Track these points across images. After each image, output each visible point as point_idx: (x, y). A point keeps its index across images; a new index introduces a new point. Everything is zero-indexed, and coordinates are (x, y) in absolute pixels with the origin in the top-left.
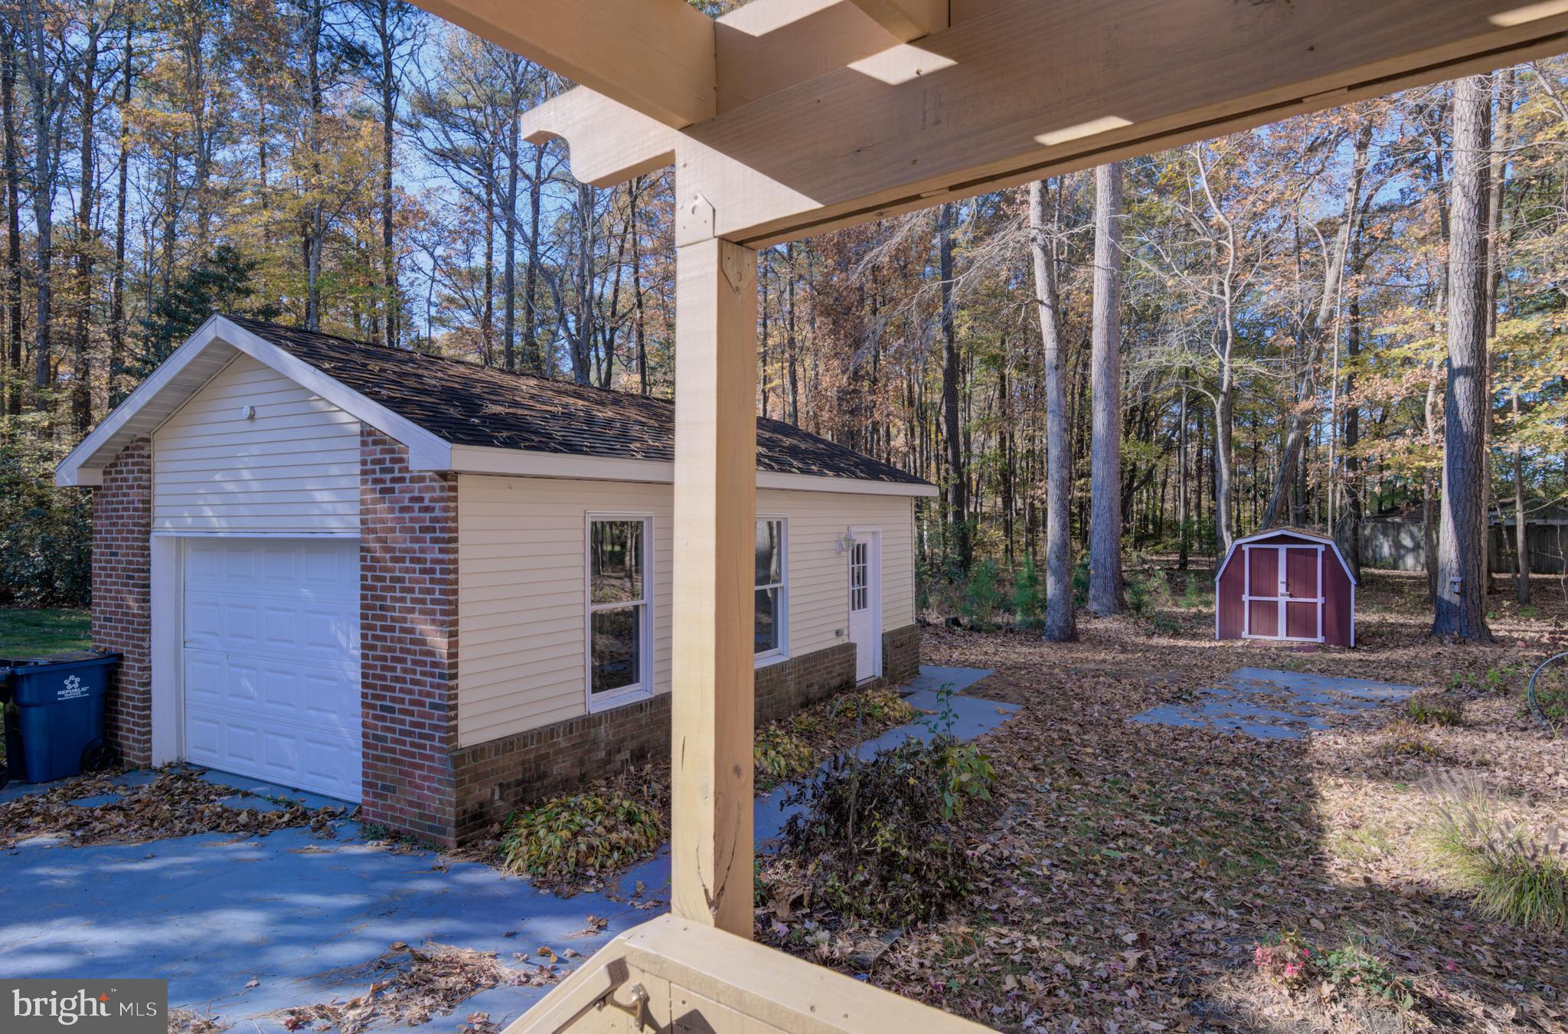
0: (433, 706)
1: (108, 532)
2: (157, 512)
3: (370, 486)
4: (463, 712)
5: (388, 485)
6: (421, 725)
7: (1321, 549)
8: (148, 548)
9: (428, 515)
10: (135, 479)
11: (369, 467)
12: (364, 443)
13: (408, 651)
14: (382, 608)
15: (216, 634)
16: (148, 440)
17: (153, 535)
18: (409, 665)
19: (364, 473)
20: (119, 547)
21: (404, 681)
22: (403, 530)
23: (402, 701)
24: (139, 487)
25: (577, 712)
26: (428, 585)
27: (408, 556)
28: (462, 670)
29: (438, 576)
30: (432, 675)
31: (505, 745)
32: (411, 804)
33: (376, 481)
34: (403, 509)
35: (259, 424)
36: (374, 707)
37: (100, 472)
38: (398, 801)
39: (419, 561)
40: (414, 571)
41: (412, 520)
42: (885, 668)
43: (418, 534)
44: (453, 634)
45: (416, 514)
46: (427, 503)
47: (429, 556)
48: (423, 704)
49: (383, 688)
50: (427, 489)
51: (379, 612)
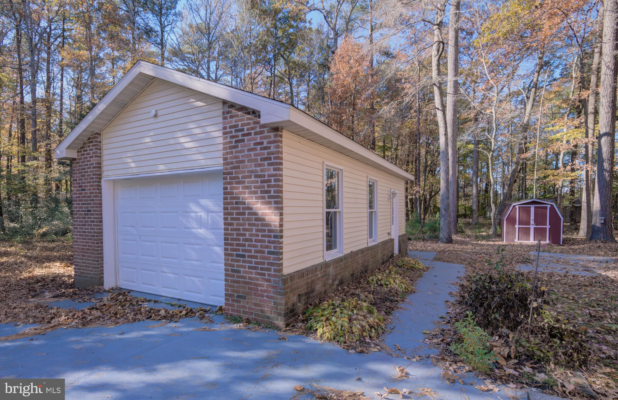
0: (269, 253)
1: (80, 180)
2: (104, 168)
3: (229, 140)
4: (285, 256)
5: (240, 138)
6: (263, 263)
7: (549, 206)
8: (101, 186)
9: (266, 151)
10: (94, 153)
11: (228, 130)
12: (225, 118)
13: (254, 225)
14: (237, 203)
15: (134, 227)
16: (100, 134)
17: (103, 179)
18: (254, 232)
19: (224, 133)
20: (86, 186)
21: (251, 240)
22: (250, 161)
23: (250, 251)
24: (96, 156)
26: (266, 189)
27: (253, 174)
28: (285, 234)
29: (273, 183)
30: (270, 236)
32: (255, 305)
33: (232, 137)
34: (249, 150)
35: (159, 119)
36: (232, 255)
37: (76, 151)
38: (248, 303)
39: (260, 176)
40: (257, 182)
41: (256, 155)
42: (399, 251)
43: (259, 162)
44: (281, 214)
45: (259, 151)
46: (265, 145)
47: (266, 173)
48: (263, 252)
49: (238, 245)
50: (265, 137)
51: (235, 206)
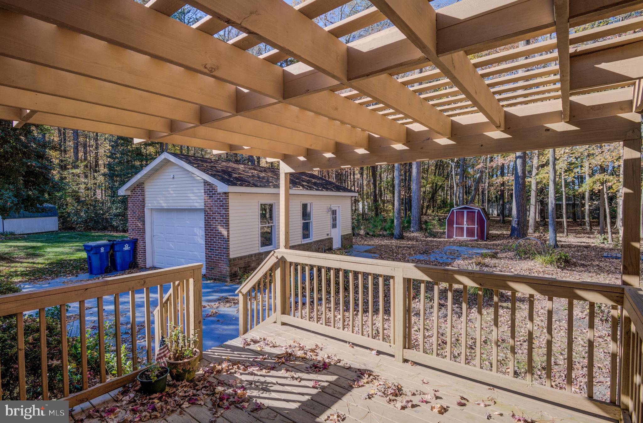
0: (224, 248)
1: (132, 207)
2: (146, 202)
3: (206, 195)
4: (231, 250)
5: (211, 195)
6: (221, 253)
7: (476, 211)
8: (144, 211)
9: (222, 203)
10: (141, 193)
11: (206, 191)
12: (205, 185)
13: (217, 235)
14: (210, 225)
15: (162, 233)
16: (143, 183)
17: (145, 208)
18: (217, 239)
19: (205, 192)
20: (136, 211)
21: (216, 242)
22: (215, 206)
23: (216, 247)
24: (142, 195)
25: (257, 252)
26: (222, 219)
27: (217, 212)
28: (230, 240)
29: (224, 217)
30: (223, 241)
31: (241, 258)
32: (218, 272)
33: (208, 194)
34: (215, 201)
35: (175, 180)
36: (208, 249)
37: (130, 191)
38: (215, 271)
39: (219, 213)
40: (218, 216)
41: (217, 204)
42: (342, 245)
43: (219, 207)
44: (228, 231)
45: (219, 202)
46: (221, 200)
47: (222, 213)
48: (221, 248)
49: (211, 244)
50: (221, 196)
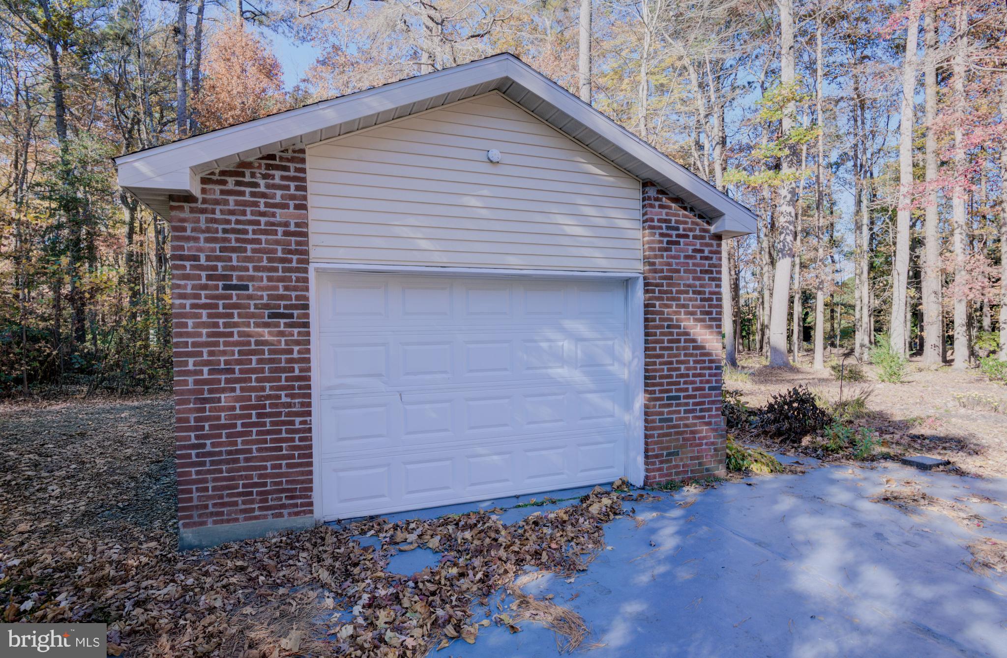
0: (711, 389)
3: (657, 237)
5: (674, 238)
6: (703, 403)
8: (307, 280)
9: (707, 262)
10: (291, 197)
11: (656, 223)
12: (650, 206)
13: (691, 355)
14: (669, 327)
16: (305, 154)
17: (311, 267)
18: (691, 364)
19: (651, 227)
21: (687, 376)
22: (685, 271)
23: (687, 390)
26: (707, 309)
27: (691, 290)
30: (710, 368)
32: (692, 458)
33: (661, 235)
35: (503, 169)
36: (661, 399)
37: (197, 178)
38: (681, 460)
39: (699, 293)
40: (696, 300)
41: (694, 265)
43: (699, 274)
45: (698, 261)
46: (706, 254)
47: (707, 290)
48: (703, 389)
49: (669, 384)
50: (707, 245)
51: (666, 330)
